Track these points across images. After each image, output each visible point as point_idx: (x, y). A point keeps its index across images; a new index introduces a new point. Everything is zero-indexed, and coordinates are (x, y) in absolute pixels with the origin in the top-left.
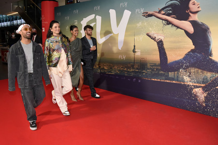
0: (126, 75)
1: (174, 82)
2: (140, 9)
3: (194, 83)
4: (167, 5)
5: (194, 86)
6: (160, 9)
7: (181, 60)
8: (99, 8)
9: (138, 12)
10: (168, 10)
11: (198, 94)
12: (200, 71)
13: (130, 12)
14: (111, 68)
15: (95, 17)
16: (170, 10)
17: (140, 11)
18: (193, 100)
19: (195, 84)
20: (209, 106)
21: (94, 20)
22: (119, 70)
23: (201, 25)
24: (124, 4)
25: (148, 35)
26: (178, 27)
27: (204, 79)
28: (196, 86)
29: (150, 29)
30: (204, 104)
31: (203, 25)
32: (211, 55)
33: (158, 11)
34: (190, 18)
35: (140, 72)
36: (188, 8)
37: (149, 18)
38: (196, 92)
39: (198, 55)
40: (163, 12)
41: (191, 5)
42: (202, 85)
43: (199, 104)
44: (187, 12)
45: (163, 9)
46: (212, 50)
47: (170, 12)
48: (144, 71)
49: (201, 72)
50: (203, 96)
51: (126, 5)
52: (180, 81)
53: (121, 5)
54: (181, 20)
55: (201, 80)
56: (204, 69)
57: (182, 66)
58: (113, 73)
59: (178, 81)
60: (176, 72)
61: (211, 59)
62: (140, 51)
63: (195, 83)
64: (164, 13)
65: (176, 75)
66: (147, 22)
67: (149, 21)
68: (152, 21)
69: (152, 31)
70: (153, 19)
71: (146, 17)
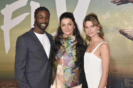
25: (122, 32)
29: (126, 23)
37: (123, 5)
66: (120, 13)
67: (122, 11)
68: (128, 11)
69: (130, 26)
70: (130, 7)
71: (117, 5)
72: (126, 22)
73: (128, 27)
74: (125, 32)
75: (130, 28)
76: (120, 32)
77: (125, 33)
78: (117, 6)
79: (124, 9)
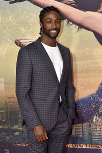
1: (84, 147)
7: (92, 95)
25: (19, 44)
26: (81, 26)
35: (7, 131)
37: (17, 4)
48: (16, 127)
52: (97, 144)
54: (85, 10)
57: (97, 109)
59: (91, 143)
60: (86, 125)
62: (3, 80)
65: (86, 130)
66: (14, 15)
67: (17, 12)
68: (24, 13)
69: (28, 35)
70: (27, 7)
71: (10, 3)
72: (23, 28)
73: (26, 36)
74: (22, 43)
75: (28, 38)
76: (16, 42)
77: (23, 45)
78: (10, 5)
79: (20, 10)
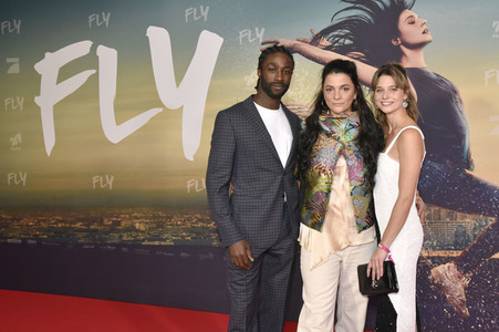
0: (215, 243)
2: (254, 32)
3: (430, 250)
4: (335, 22)
5: (433, 258)
6: (318, 30)
8: (107, 20)
9: (245, 39)
10: (342, 37)
11: (447, 282)
12: (443, 212)
13: (222, 40)
14: (160, 225)
15: (94, 49)
16: (346, 37)
17: (254, 36)
18: (433, 301)
19: (435, 254)
20: (480, 315)
21: (91, 61)
22: (191, 231)
23: (434, 81)
24: (199, 13)
27: (456, 236)
28: (439, 257)
30: (466, 311)
31: (441, 80)
32: (468, 164)
33: (309, 37)
34: (404, 60)
36: (398, 33)
38: (439, 275)
39: (436, 166)
40: (325, 42)
41: (403, 25)
42: (456, 254)
43: (451, 311)
44: (394, 43)
45: (325, 33)
46: (472, 151)
47: (347, 42)
49: (449, 215)
50: (460, 286)
51: (205, 14)
53: (187, 15)
55: (450, 239)
56: (454, 208)
58: (168, 243)
61: (470, 177)
63: (434, 249)
64: (329, 44)
